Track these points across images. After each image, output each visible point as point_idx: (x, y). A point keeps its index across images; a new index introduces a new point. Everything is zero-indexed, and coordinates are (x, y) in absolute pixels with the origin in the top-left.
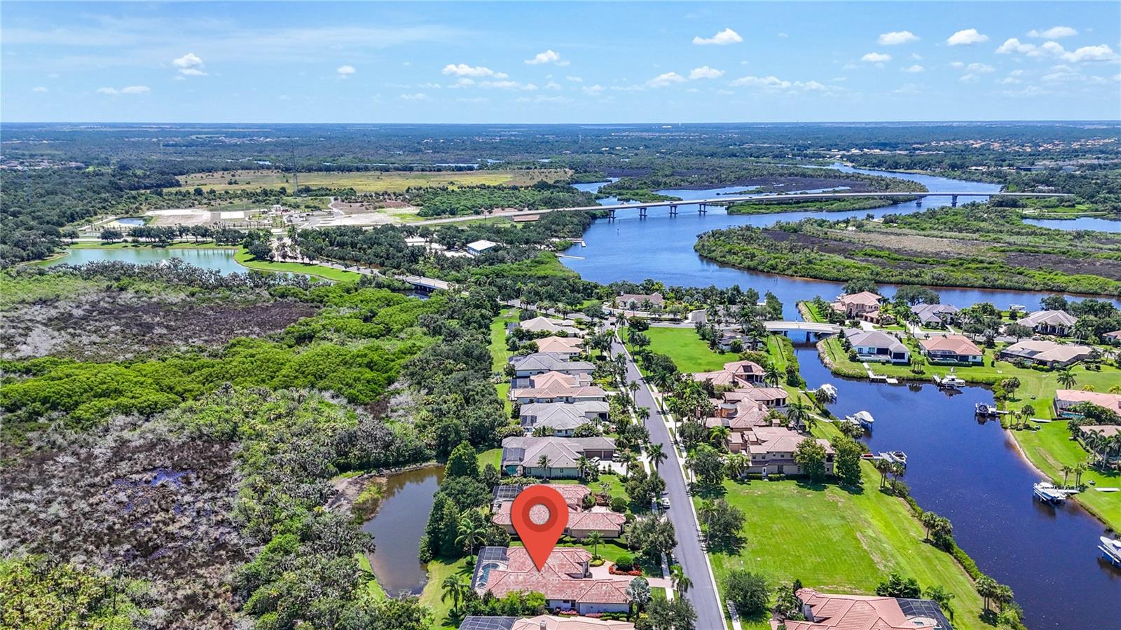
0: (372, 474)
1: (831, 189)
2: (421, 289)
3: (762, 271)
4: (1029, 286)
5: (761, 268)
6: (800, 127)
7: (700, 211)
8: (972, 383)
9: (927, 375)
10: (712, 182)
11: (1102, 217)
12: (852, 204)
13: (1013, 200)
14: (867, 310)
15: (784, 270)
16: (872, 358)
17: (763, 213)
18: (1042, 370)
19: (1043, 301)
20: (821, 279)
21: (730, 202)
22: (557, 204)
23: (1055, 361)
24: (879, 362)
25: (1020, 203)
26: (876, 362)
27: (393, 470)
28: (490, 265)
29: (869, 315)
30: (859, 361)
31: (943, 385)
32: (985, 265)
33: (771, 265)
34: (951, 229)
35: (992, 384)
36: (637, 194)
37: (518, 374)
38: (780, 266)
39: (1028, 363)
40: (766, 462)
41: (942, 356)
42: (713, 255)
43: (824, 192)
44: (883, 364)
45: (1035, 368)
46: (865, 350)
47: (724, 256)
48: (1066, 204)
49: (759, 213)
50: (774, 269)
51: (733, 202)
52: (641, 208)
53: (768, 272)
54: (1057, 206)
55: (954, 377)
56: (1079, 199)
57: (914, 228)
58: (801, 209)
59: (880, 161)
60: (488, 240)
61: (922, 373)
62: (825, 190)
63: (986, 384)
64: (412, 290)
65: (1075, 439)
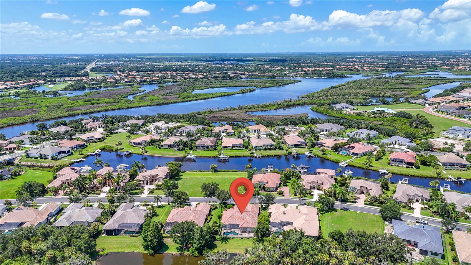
9: (86, 154)
14: (4, 145)
16: (60, 156)
24: (64, 157)
29: (7, 147)
31: (97, 154)
35: (104, 149)
39: (96, 140)
44: (66, 157)
46: (55, 155)
55: (98, 150)
61: (83, 154)
65: (160, 148)
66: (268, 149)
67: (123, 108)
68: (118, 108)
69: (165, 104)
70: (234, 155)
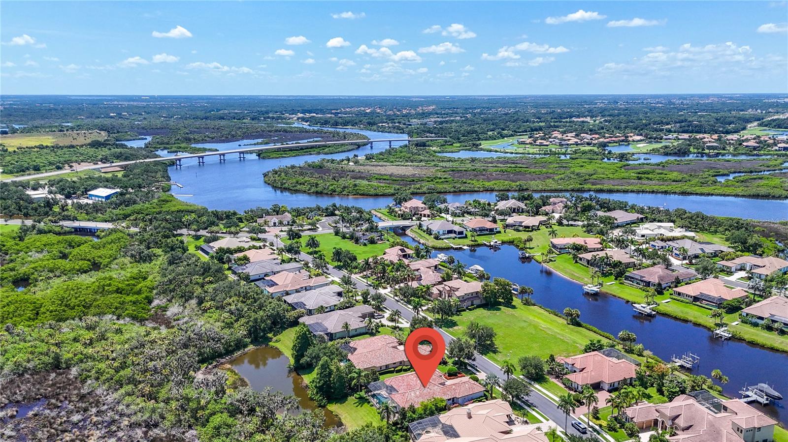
0: (214, 364)
1: (312, 140)
2: (80, 231)
3: (327, 194)
4: (476, 189)
5: (325, 191)
6: (247, 99)
7: (240, 158)
8: (503, 243)
9: (480, 242)
10: (227, 138)
11: (469, 150)
12: (336, 149)
13: (423, 142)
14: (421, 210)
15: (341, 192)
16: (446, 236)
17: (285, 157)
18: (528, 231)
19: (496, 196)
20: (367, 195)
21: (259, 150)
22: (129, 157)
23: (533, 226)
24: (451, 238)
25: (427, 143)
26: (449, 238)
27: (227, 358)
28: (126, 206)
29: (422, 212)
30: (440, 239)
31: (492, 246)
32: (443, 180)
33: (332, 190)
34: (407, 161)
35: (513, 242)
36: (180, 147)
37: (252, 278)
38: (338, 190)
39: (521, 228)
40: (466, 300)
41: (479, 230)
42: (286, 185)
43: (308, 142)
44: (454, 239)
45: (525, 231)
46: (441, 233)
47: (295, 186)
48: (449, 143)
49: (283, 157)
50: (335, 191)
51: (262, 150)
52: (199, 157)
53: (331, 194)
54: (445, 145)
55: (496, 240)
56: (454, 141)
57: (386, 161)
58: (306, 153)
59: (325, 121)
60: (106, 187)
61: (476, 241)
62: (309, 140)
63: (510, 242)
64: (73, 232)
65: (576, 262)
66: (777, 330)
67: (675, 193)
68: (664, 190)
69: (774, 197)
70: (674, 314)
